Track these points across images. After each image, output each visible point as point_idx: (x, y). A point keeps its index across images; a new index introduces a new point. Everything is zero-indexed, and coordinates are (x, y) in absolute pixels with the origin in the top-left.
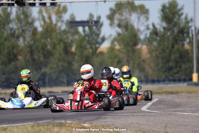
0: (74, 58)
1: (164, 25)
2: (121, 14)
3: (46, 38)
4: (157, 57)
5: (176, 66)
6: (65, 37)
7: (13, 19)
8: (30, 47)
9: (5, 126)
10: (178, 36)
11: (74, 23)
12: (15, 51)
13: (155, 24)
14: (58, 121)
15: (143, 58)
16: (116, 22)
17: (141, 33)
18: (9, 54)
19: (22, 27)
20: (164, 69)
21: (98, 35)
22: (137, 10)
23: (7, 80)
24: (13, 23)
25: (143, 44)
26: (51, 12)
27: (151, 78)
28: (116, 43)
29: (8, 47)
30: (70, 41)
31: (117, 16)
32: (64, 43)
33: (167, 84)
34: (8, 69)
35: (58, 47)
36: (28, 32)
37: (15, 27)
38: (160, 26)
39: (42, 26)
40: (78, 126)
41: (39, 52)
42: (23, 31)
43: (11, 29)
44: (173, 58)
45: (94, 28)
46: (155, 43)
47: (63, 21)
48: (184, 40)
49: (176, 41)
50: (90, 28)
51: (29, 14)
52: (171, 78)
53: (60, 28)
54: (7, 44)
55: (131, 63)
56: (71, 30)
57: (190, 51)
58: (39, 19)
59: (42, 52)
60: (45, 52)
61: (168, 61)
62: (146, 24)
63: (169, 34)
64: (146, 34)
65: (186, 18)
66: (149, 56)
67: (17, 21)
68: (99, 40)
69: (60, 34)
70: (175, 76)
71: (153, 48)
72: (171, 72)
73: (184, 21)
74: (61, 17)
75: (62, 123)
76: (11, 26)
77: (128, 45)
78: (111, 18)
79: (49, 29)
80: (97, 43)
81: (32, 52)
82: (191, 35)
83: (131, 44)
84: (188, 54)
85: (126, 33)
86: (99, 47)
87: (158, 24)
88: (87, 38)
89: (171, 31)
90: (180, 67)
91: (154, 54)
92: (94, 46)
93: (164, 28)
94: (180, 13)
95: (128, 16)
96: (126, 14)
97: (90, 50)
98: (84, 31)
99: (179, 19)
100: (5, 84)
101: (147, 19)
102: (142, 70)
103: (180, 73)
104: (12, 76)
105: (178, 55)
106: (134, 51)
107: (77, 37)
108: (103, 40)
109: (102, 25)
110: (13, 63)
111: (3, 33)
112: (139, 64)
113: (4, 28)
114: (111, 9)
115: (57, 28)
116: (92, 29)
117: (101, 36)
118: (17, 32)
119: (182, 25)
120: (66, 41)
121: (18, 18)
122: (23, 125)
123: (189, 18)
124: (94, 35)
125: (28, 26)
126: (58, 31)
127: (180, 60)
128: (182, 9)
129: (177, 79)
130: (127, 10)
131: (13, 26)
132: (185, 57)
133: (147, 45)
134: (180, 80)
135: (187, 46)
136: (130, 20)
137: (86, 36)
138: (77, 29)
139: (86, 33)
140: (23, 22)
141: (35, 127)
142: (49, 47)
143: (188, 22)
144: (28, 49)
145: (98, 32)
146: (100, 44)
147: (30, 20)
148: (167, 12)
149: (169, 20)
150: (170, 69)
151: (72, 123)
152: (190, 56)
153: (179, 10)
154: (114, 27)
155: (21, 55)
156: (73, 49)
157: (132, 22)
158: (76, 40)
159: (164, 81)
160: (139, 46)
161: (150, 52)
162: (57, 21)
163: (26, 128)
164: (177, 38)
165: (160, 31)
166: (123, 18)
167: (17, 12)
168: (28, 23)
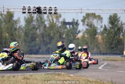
0: (64, 40)
1: (110, 26)
2: (89, 19)
3: (50, 30)
4: (106, 42)
5: (115, 47)
6: (60, 29)
7: (35, 20)
8: (43, 34)
9: (31, 74)
10: (117, 31)
11: (65, 23)
12: (35, 36)
13: (106, 25)
14: (57, 73)
15: (99, 42)
16: (86, 23)
17: (98, 29)
18: (32, 37)
19: (39, 24)
20: (109, 48)
21: (77, 30)
22: (97, 18)
23: (31, 50)
24: (35, 22)
25: (99, 35)
26: (53, 17)
27: (102, 52)
28: (86, 34)
29: (32, 34)
30: (62, 32)
31: (86, 20)
32: (60, 33)
33: (110, 55)
34: (31, 45)
35: (56, 35)
36: (41, 27)
37: (36, 24)
38: (108, 26)
39: (48, 24)
40: (68, 76)
41: (47, 37)
42: (39, 26)
43: (33, 25)
44: (114, 43)
45: (75, 26)
46: (105, 35)
47: (59, 22)
48: (120, 34)
49: (116, 34)
50: (73, 26)
51: (42, 18)
52: (112, 52)
53: (58, 25)
54: (31, 32)
55: (93, 44)
56: (63, 26)
57: (122, 39)
58: (47, 20)
59: (48, 37)
60: (50, 37)
61: (112, 44)
62: (101, 25)
63: (112, 30)
64: (101, 30)
65: (121, 23)
66: (102, 41)
67: (36, 21)
68: (77, 32)
69: (58, 28)
70: (115, 52)
71: (104, 37)
72: (113, 50)
73: (120, 24)
74: (58, 19)
75: (59, 74)
76: (33, 23)
77: (91, 35)
78: (83, 21)
79: (52, 26)
80: (76, 33)
81: (43, 37)
82: (123, 32)
83: (93, 34)
84: (122, 41)
85: (91, 29)
86: (77, 36)
87: (107, 25)
88: (71, 31)
89: (114, 29)
90: (118, 47)
91: (105, 40)
92: (74, 35)
93: (110, 28)
94: (118, 20)
95: (92, 21)
96: (91, 19)
97: (72, 37)
98: (70, 27)
99: (118, 23)
100: (29, 52)
101: (102, 22)
102: (98, 48)
103: (117, 50)
104: (33, 48)
105: (117, 41)
106: (94, 38)
107: (66, 30)
108: (79, 32)
109: (79, 25)
110: (34, 42)
111: (29, 27)
112: (97, 45)
113: (30, 24)
114: (83, 17)
115: (56, 25)
116: (74, 26)
117: (78, 30)
118: (36, 26)
119: (119, 26)
120: (61, 32)
121: (37, 19)
122: (40, 74)
123: (123, 23)
124: (74, 29)
125: (42, 24)
126: (57, 27)
127: (117, 44)
128: (120, 18)
129: (116, 53)
130: (92, 17)
131: (34, 23)
132: (120, 42)
133: (101, 35)
134: (117, 54)
135: (121, 37)
136: (93, 22)
137: (70, 29)
138: (66, 26)
139: (71, 28)
140: (40, 22)
141: (46, 75)
142: (52, 34)
143: (122, 25)
144: (41, 35)
145: (77, 28)
146: (78, 34)
147: (43, 21)
148: (112, 19)
149: (113, 23)
150: (113, 48)
151: (64, 74)
152: (122, 42)
153: (118, 19)
154: (85, 26)
155: (38, 38)
156: (64, 36)
157: (94, 24)
158: (65, 31)
159: (109, 54)
160: (97, 36)
161: (103, 39)
162: (56, 22)
163: (42, 75)
164: (116, 32)
165: (108, 29)
166: (89, 21)
167: (36, 16)
168: (42, 22)
